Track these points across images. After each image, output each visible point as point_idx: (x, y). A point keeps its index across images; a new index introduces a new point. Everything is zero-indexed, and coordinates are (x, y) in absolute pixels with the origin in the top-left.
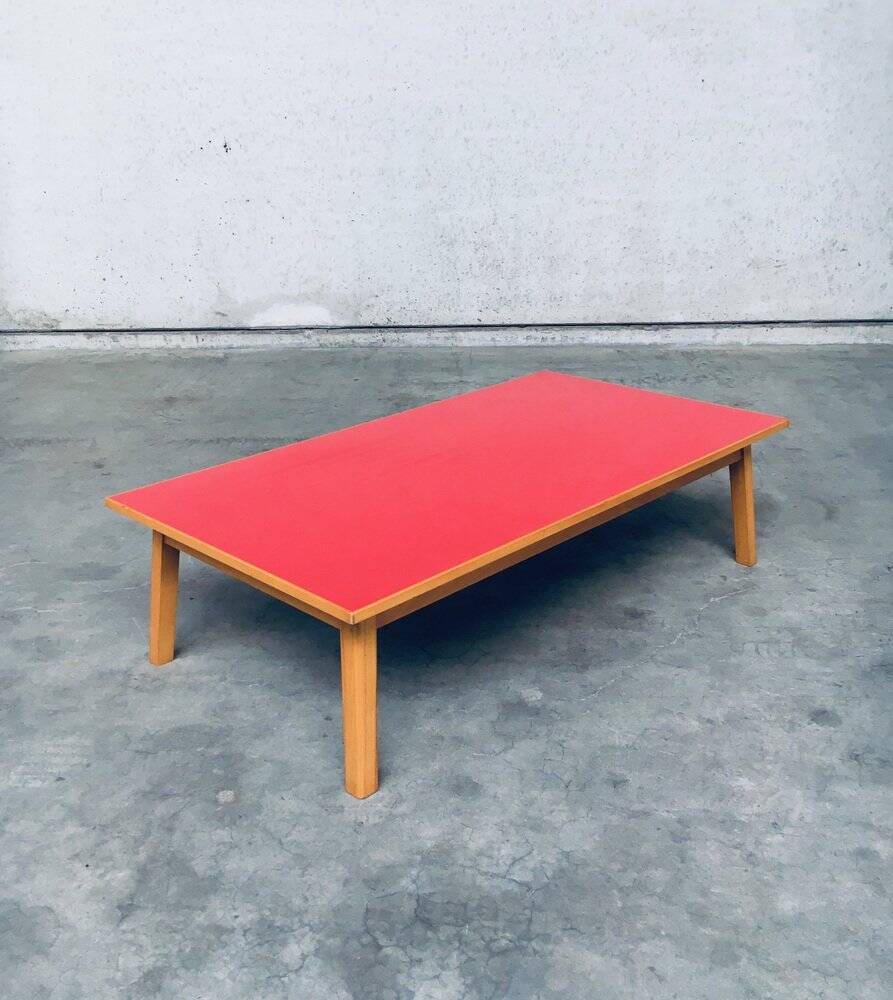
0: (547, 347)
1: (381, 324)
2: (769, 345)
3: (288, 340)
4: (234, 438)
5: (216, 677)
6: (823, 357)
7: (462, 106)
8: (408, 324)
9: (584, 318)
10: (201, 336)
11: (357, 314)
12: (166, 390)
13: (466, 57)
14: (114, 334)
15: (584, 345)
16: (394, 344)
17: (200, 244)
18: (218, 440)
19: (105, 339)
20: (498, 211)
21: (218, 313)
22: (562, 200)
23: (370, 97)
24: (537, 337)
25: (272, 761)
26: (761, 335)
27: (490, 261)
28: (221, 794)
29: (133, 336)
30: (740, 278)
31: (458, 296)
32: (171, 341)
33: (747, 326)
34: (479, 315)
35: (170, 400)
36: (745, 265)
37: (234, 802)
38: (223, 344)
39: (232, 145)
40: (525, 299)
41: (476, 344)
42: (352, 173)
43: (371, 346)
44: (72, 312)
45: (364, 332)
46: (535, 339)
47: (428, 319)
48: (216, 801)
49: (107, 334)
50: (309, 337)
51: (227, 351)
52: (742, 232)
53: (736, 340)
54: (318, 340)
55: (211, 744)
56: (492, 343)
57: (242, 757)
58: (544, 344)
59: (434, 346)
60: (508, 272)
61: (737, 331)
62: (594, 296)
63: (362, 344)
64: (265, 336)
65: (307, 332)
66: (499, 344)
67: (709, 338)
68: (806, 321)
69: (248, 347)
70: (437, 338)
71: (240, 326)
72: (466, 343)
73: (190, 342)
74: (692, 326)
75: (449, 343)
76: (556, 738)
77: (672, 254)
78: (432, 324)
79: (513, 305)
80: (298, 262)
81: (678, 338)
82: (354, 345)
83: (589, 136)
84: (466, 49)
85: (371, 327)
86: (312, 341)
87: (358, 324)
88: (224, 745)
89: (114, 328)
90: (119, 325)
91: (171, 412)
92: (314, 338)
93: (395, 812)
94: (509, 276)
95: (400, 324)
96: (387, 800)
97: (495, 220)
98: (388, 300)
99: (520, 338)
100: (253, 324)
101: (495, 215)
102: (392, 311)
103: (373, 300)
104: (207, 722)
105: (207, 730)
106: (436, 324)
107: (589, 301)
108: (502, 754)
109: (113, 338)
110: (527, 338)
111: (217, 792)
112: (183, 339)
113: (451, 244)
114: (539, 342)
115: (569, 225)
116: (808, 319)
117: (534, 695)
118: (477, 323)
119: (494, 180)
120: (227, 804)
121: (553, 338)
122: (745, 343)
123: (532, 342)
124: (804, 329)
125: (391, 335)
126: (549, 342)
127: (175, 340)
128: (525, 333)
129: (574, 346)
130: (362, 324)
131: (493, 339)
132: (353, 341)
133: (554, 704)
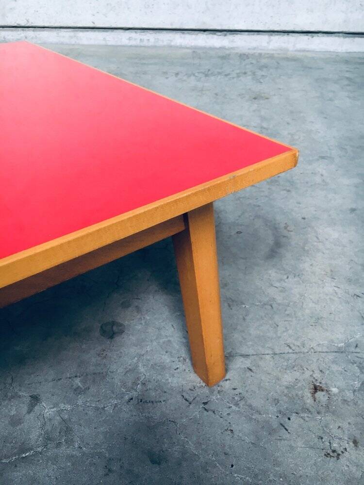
0: (145, 47)
2: (308, 51)
6: (347, 62)
15: (171, 46)
24: (136, 38)
26: (303, 42)
33: (294, 34)
53: (284, 46)
56: (103, 43)
59: (62, 44)
61: (285, 37)
66: (109, 43)
67: (265, 44)
68: (339, 33)
70: (64, 37)
72: (85, 42)
74: (252, 33)
79: (117, 11)
81: (241, 43)
99: (124, 38)
107: (175, 9)
110: (130, 39)
114: (137, 43)
116: (341, 30)
122: (291, 49)
123: (133, 43)
124: (337, 38)
125: (30, 33)
126: (145, 43)
129: (164, 46)
131: (104, 39)
132: (4, 38)
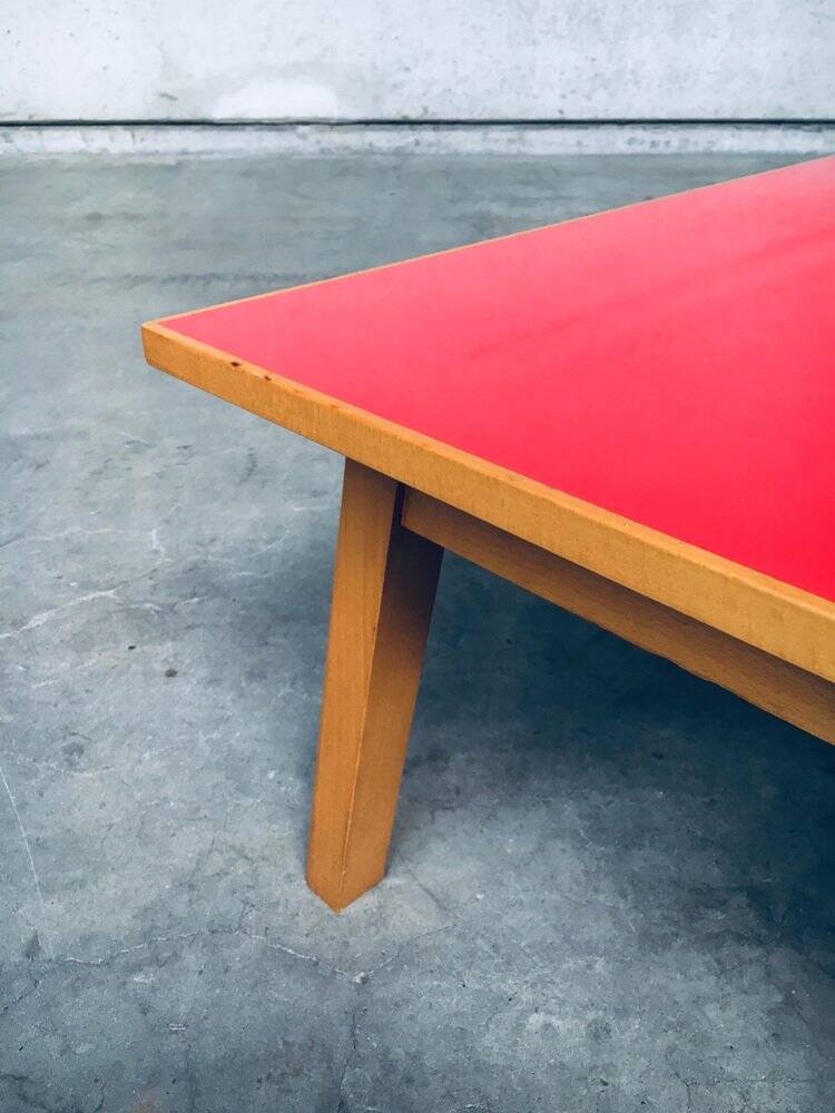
1: (413, 116)
3: (272, 142)
4: (213, 276)
9: (717, 112)
10: (140, 132)
11: (376, 99)
12: (87, 206)
16: (433, 150)
18: (186, 278)
21: (164, 95)
27: (583, 12)
31: (532, 70)
32: (92, 140)
34: (559, 104)
35: (95, 219)
38: (174, 147)
40: (631, 77)
41: (555, 150)
43: (398, 152)
46: (642, 143)
47: (484, 109)
50: (304, 137)
51: (181, 158)
54: (318, 142)
58: (653, 151)
60: (612, 29)
62: (736, 75)
63: (385, 149)
64: (237, 133)
65: (301, 129)
69: (211, 152)
71: (198, 116)
73: (120, 143)
75: (514, 149)
82: (371, 151)
85: (398, 121)
86: (308, 143)
89: (6, 120)
91: (97, 234)
92: (312, 139)
95: (441, 117)
98: (427, 76)
100: (218, 114)
102: (431, 95)
103: (400, 77)
109: (4, 135)
112: (112, 139)
118: (556, 116)
121: (668, 143)
127: (99, 140)
128: (627, 132)
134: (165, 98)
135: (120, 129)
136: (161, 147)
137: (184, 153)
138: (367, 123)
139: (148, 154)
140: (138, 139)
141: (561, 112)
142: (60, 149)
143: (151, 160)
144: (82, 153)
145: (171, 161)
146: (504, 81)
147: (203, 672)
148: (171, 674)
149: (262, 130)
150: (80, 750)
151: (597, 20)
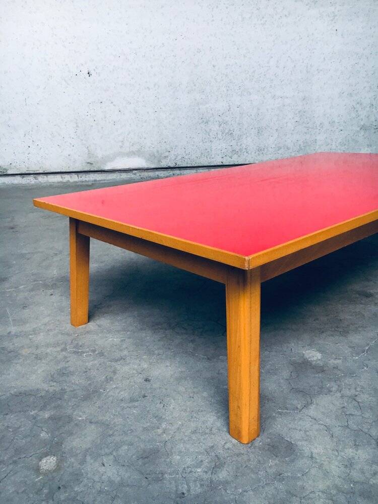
1: (172, 166)
3: (124, 176)
5: (59, 349)
7: (211, 48)
8: (186, 165)
10: (80, 175)
11: (159, 161)
13: (213, 20)
14: (35, 176)
17: (77, 126)
19: (31, 178)
20: (231, 104)
21: (88, 163)
22: (264, 97)
23: (163, 44)
25: (96, 423)
27: (227, 131)
28: (44, 461)
29: (45, 177)
30: (356, 136)
31: (211, 150)
32: (64, 178)
34: (221, 160)
36: (358, 129)
37: (54, 471)
38: (92, 179)
39: (92, 72)
40: (245, 150)
42: (155, 85)
44: (14, 164)
45: (164, 171)
47: (196, 163)
48: (37, 470)
49: (32, 175)
50: (135, 174)
51: (94, 182)
52: (357, 111)
54: (140, 175)
55: (43, 408)
57: (70, 419)
60: (237, 136)
62: (281, 148)
63: (163, 177)
64: (113, 174)
65: (134, 172)
69: (104, 180)
71: (100, 169)
73: (74, 178)
76: (347, 392)
77: (321, 124)
78: (198, 165)
79: (239, 154)
80: (128, 134)
82: (158, 177)
83: (278, 62)
84: (213, 16)
85: (167, 168)
86: (136, 176)
87: (160, 167)
88: (55, 407)
89: (36, 172)
90: (38, 170)
92: (138, 175)
93: (214, 477)
94: (237, 139)
95: (182, 166)
96: (205, 463)
97: (230, 108)
98: (176, 153)
100: (107, 168)
101: (229, 106)
102: (177, 159)
103: (167, 154)
104: (45, 386)
105: (43, 394)
106: (200, 165)
107: (278, 150)
108: (304, 410)
109: (35, 177)
111: (40, 459)
112: (71, 177)
113: (207, 122)
115: (267, 110)
117: (314, 355)
118: (221, 164)
119: (229, 87)
120: (47, 473)
125: (177, 172)
127: (67, 178)
130: (163, 166)
133: (332, 362)
134: (88, 164)
135: (74, 174)
136: (87, 179)
137: (95, 181)
138: (157, 169)
139: (83, 182)
140: (80, 177)
141: (222, 163)
142: (53, 181)
143: (84, 183)
144: (61, 182)
145: (90, 183)
146: (202, 154)
147: (59, 294)
148: (52, 295)
149: (121, 172)
150: (26, 307)
151: (232, 133)
